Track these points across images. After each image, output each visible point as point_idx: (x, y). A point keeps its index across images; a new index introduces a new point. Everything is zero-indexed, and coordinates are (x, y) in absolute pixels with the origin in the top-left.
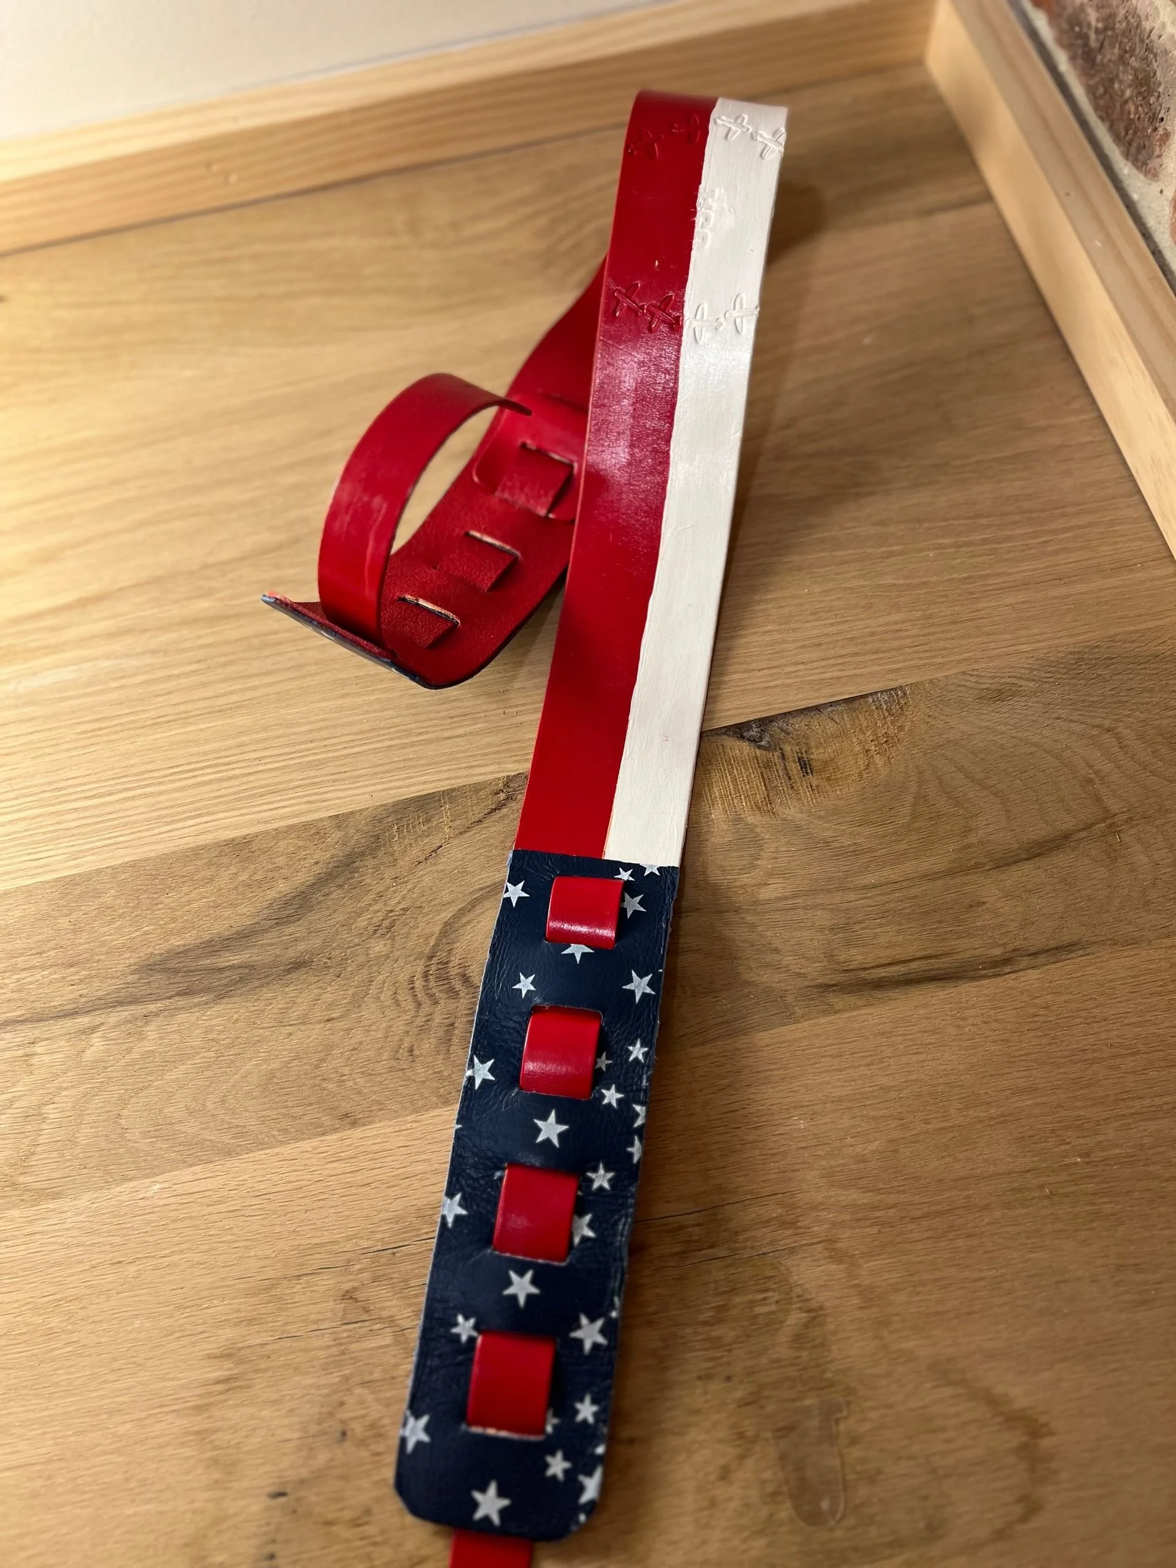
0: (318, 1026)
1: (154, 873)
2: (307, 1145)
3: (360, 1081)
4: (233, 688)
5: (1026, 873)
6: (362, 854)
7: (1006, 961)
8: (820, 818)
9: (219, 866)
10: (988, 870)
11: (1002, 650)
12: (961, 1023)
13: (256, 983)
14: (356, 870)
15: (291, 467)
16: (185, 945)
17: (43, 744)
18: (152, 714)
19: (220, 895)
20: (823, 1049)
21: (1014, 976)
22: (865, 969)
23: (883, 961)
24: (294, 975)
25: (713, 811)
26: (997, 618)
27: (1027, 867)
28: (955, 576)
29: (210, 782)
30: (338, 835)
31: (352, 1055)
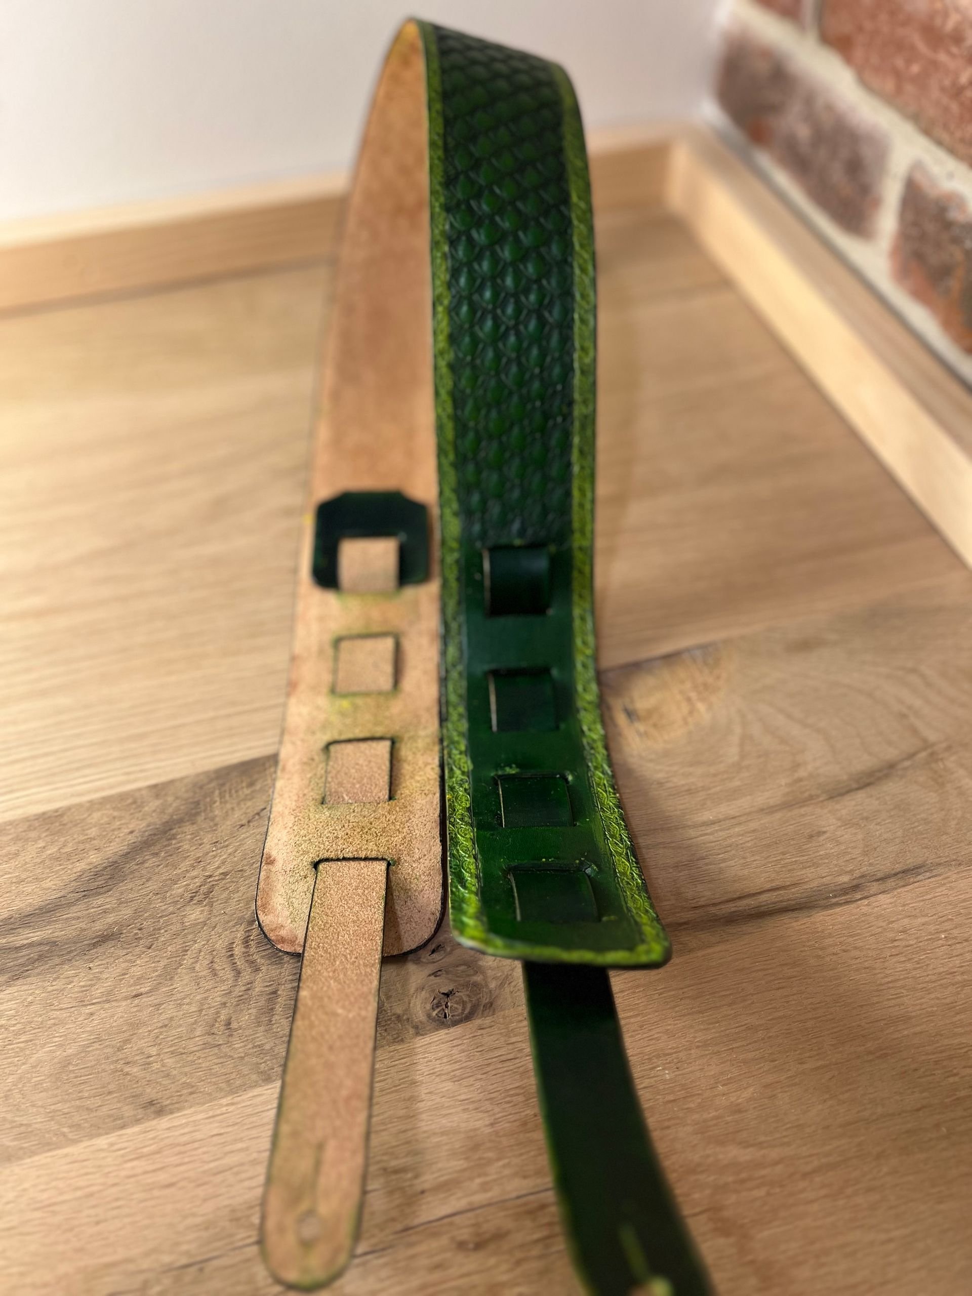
0: (124, 1003)
2: (102, 1142)
3: (170, 1062)
5: (861, 801)
6: (181, 821)
7: (856, 888)
10: (822, 801)
12: (820, 953)
13: (57, 960)
14: (174, 837)
20: (681, 992)
21: (866, 902)
22: (714, 905)
23: (730, 896)
24: (100, 950)
27: (860, 795)
30: (156, 803)
31: (161, 1033)
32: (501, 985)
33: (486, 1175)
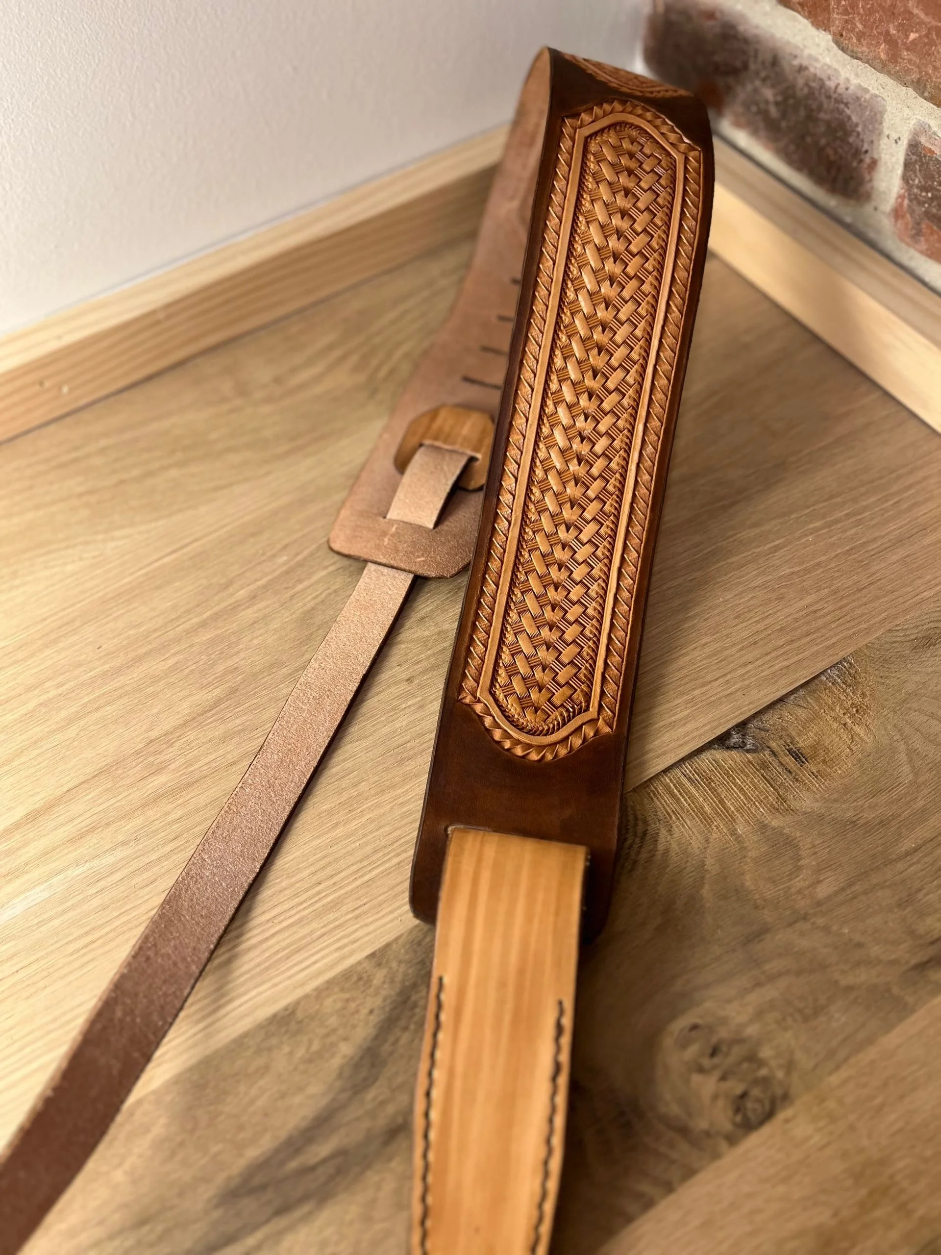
1: (202, 1082)
6: (415, 987)
8: (836, 800)
9: (270, 1049)
11: (911, 601)
13: (357, 1170)
15: (203, 624)
16: (264, 1154)
17: (35, 979)
26: (892, 576)
28: (839, 551)
30: (382, 973)
32: (789, 1073)
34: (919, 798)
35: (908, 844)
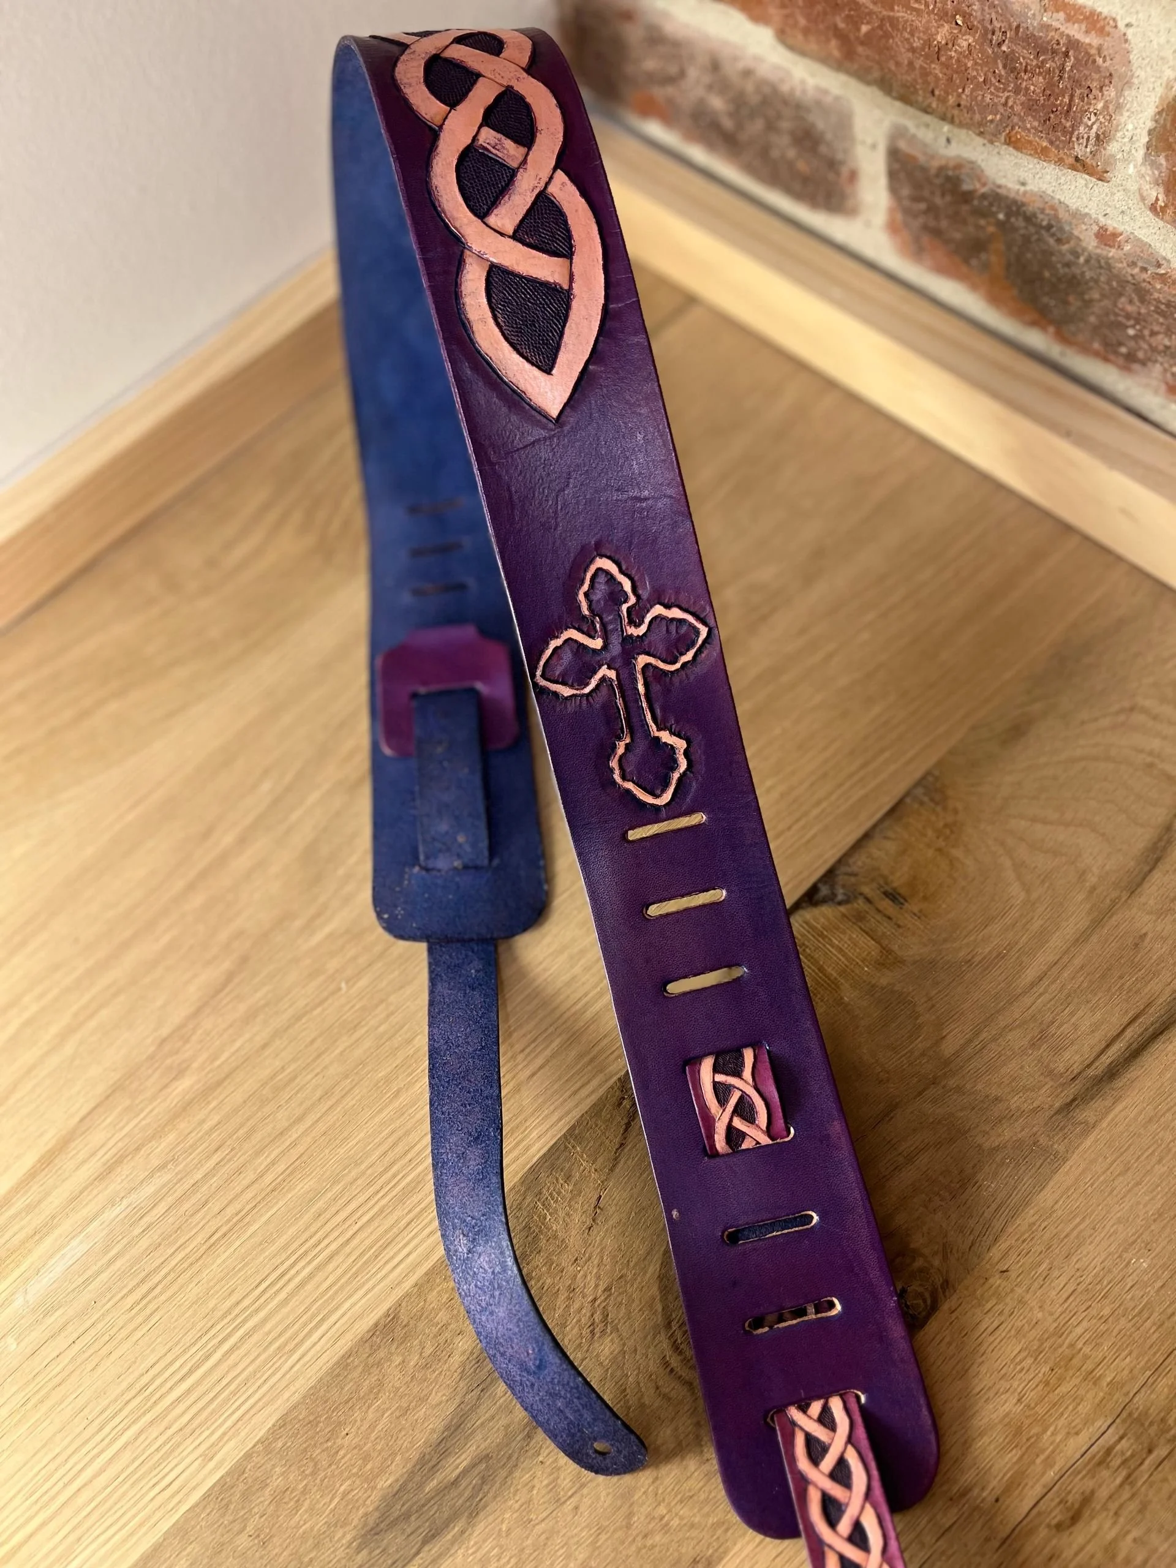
1: (311, 1418)
3: (685, 1511)
4: (273, 1156)
5: (1160, 883)
9: (379, 1364)
10: (1126, 901)
13: (503, 1473)
15: (191, 887)
16: (397, 1480)
17: (96, 1346)
18: (200, 1238)
19: (401, 1397)
20: (1108, 1173)
22: (1089, 1066)
23: (1097, 1049)
25: (842, 994)
27: (1157, 875)
29: (311, 1276)
31: (657, 1488)
32: (945, 1258)
33: (1043, 1451)
34: (1036, 918)
35: (1030, 974)
